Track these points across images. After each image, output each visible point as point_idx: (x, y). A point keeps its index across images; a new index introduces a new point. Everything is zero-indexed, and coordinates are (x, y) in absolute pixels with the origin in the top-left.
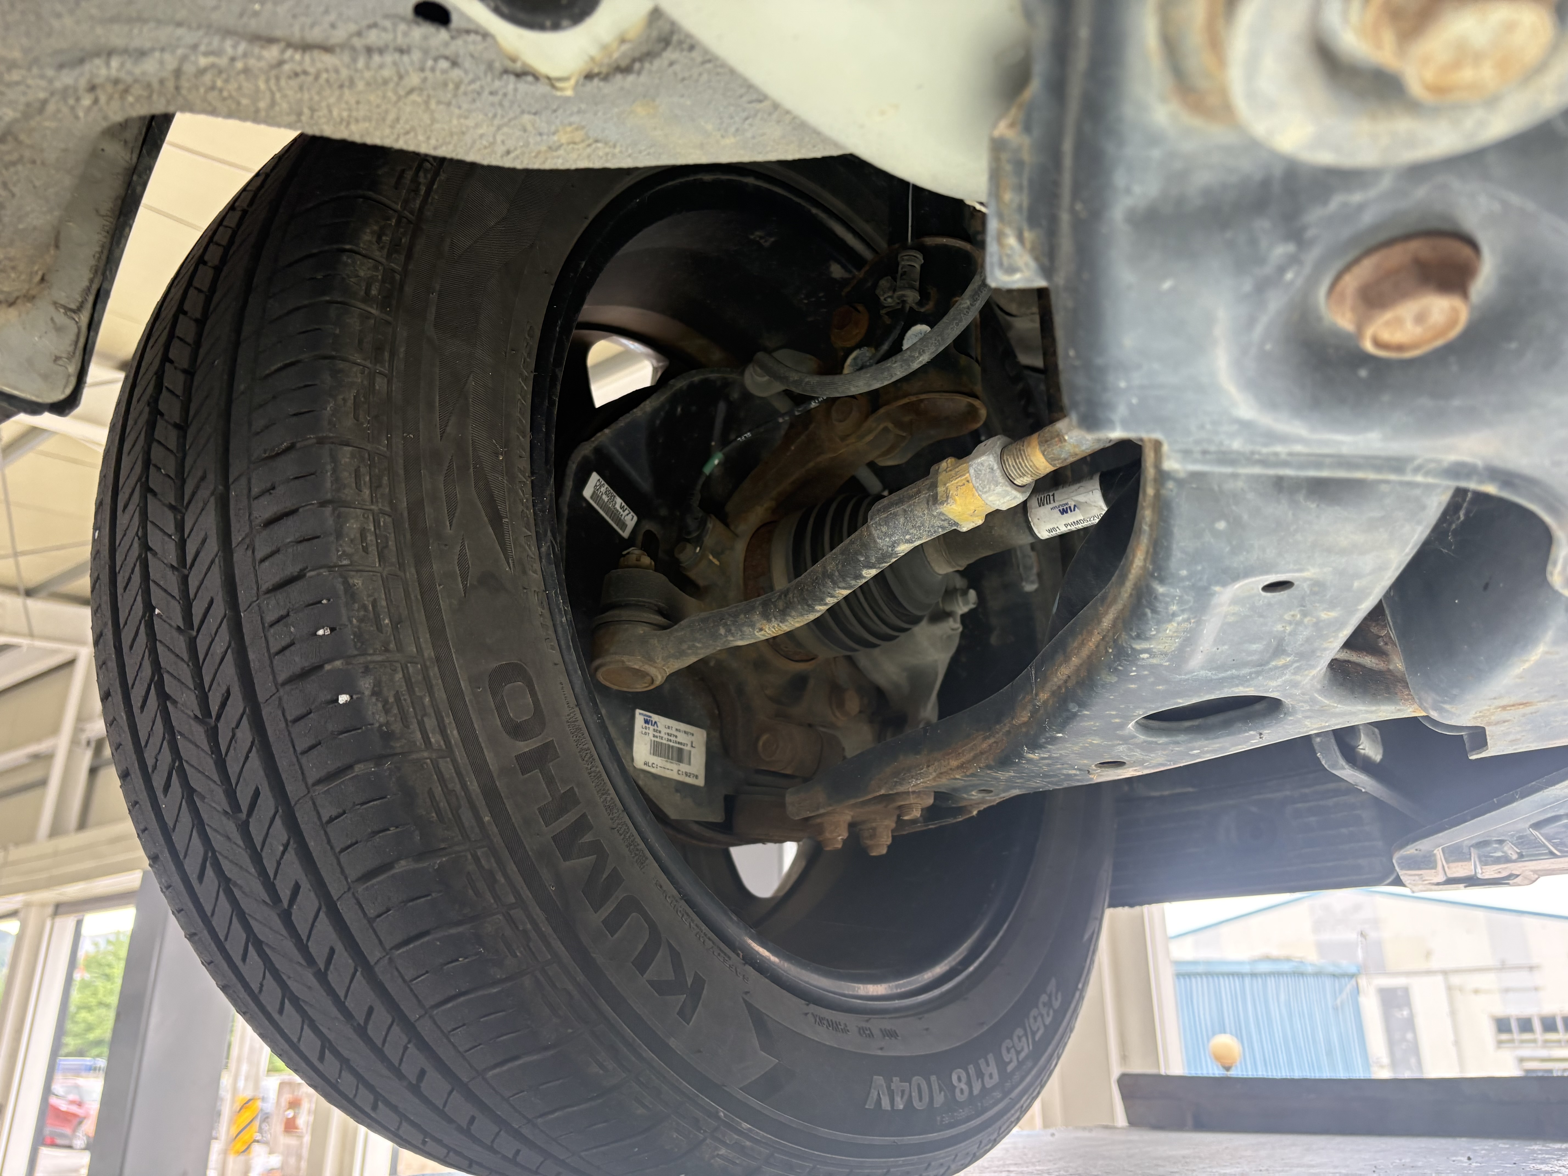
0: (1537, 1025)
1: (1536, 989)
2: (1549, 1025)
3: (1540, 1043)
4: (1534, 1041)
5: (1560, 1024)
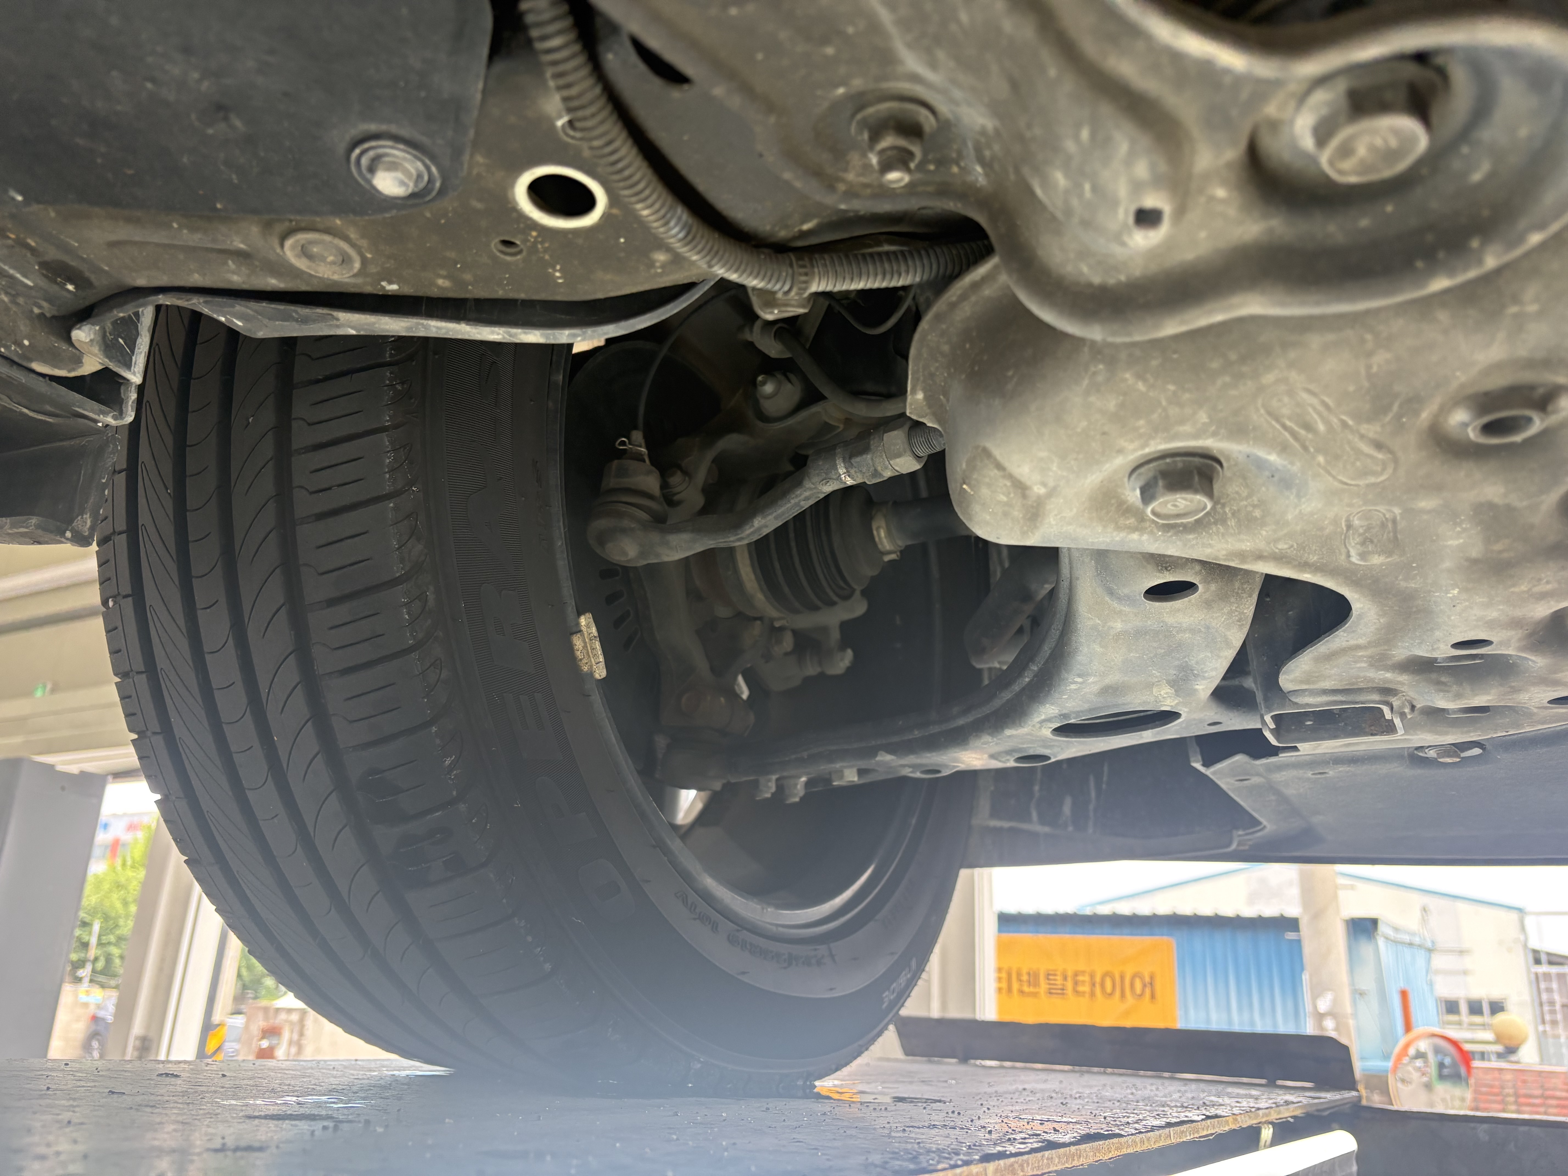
0: (1464, 1008)
1: (1465, 973)
2: (1475, 1008)
3: (1465, 1026)
4: (1460, 1023)
5: (1486, 1009)
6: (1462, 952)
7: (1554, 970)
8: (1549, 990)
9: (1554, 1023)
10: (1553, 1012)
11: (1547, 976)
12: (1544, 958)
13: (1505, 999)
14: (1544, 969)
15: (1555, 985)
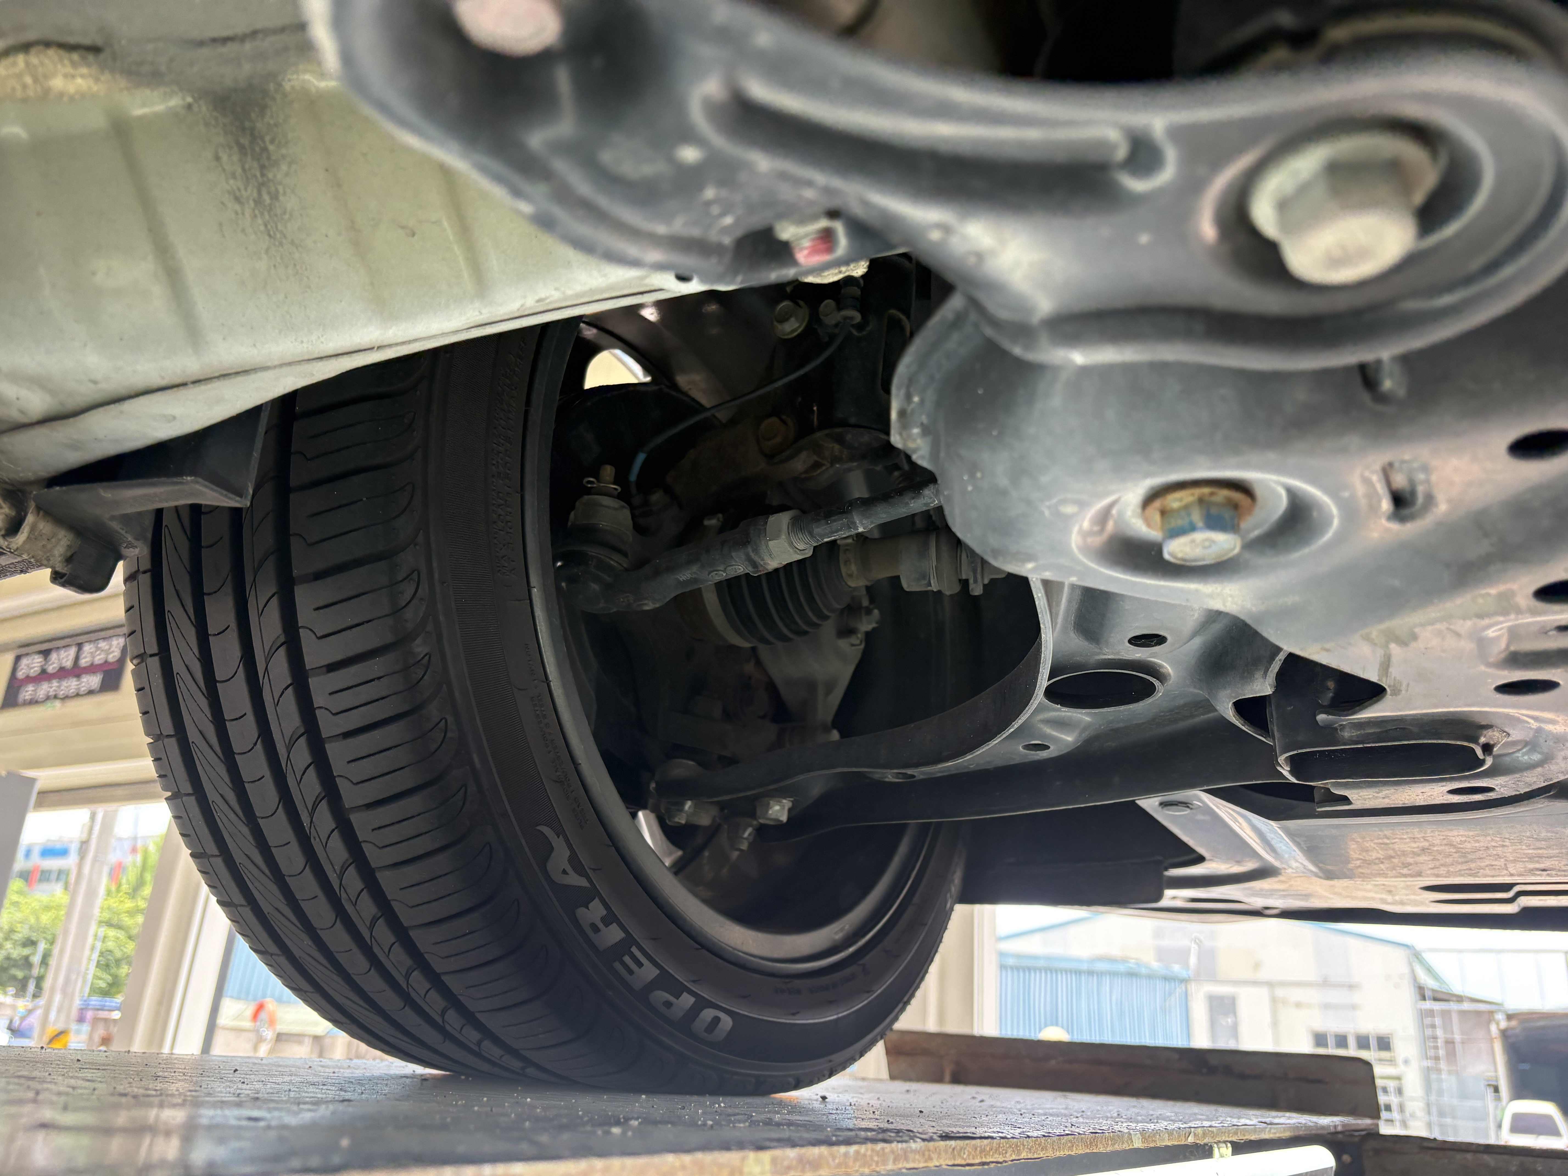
0: (1352, 1042)
5: (1373, 1043)
6: (1351, 987)
7: (1437, 1006)
8: (1433, 1026)
9: (1437, 1058)
10: (1436, 1048)
11: (1431, 1013)
12: (1428, 994)
13: (1392, 1034)
14: (1428, 1005)
15: (1438, 1021)
